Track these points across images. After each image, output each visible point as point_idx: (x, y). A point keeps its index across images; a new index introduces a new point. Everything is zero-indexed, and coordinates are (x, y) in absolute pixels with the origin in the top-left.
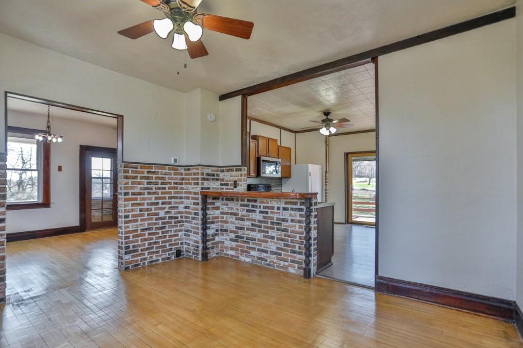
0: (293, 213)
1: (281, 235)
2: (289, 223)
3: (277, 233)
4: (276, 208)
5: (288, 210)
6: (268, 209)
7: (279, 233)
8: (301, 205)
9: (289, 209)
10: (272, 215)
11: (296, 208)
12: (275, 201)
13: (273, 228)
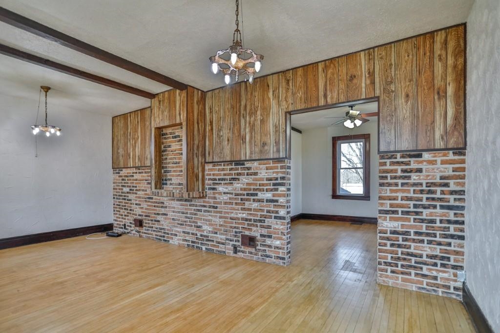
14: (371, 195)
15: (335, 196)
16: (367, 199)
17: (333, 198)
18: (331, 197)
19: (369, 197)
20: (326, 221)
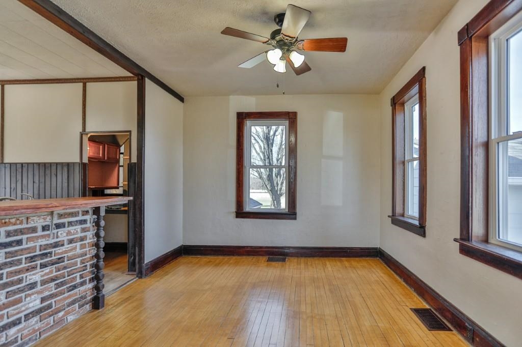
0: (72, 229)
1: (51, 272)
2: (67, 247)
3: (43, 273)
4: (40, 229)
5: (64, 227)
6: (23, 234)
7: (47, 271)
8: (83, 215)
9: (66, 225)
10: (31, 244)
11: (77, 221)
12: (39, 216)
13: (34, 268)
14: (298, 210)
15: (241, 213)
16: (292, 216)
17: (237, 217)
18: (234, 215)
19: (295, 214)
20: (226, 258)
